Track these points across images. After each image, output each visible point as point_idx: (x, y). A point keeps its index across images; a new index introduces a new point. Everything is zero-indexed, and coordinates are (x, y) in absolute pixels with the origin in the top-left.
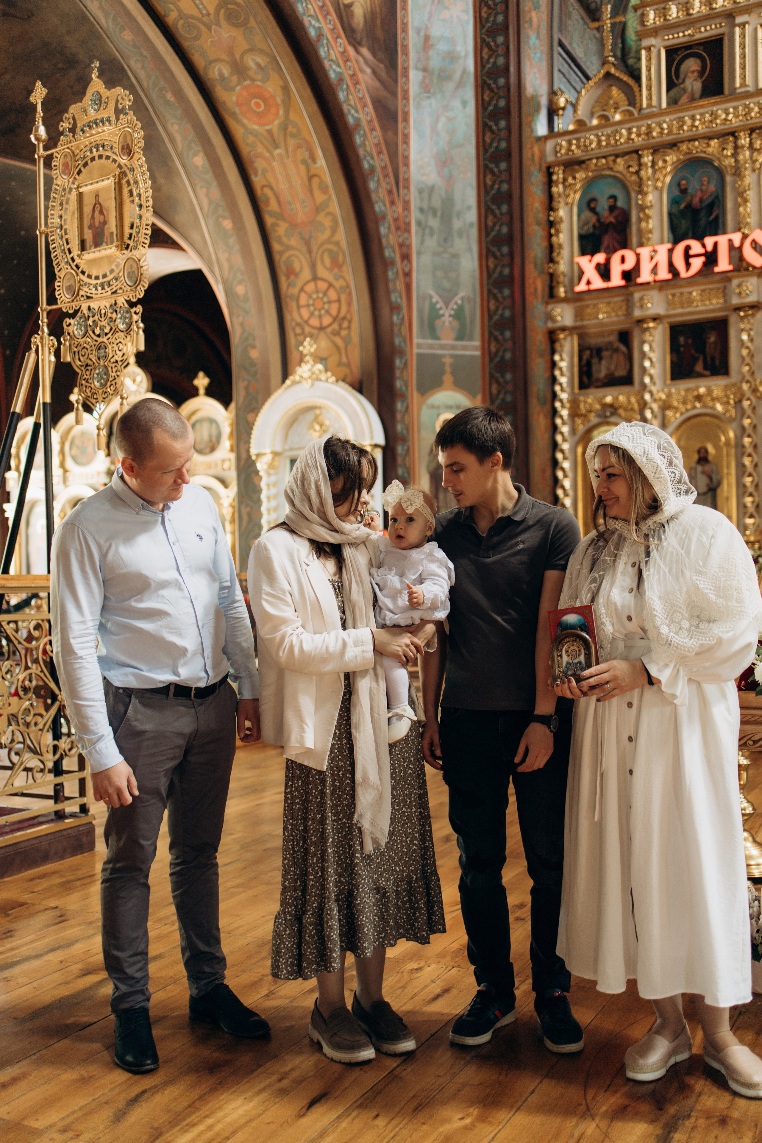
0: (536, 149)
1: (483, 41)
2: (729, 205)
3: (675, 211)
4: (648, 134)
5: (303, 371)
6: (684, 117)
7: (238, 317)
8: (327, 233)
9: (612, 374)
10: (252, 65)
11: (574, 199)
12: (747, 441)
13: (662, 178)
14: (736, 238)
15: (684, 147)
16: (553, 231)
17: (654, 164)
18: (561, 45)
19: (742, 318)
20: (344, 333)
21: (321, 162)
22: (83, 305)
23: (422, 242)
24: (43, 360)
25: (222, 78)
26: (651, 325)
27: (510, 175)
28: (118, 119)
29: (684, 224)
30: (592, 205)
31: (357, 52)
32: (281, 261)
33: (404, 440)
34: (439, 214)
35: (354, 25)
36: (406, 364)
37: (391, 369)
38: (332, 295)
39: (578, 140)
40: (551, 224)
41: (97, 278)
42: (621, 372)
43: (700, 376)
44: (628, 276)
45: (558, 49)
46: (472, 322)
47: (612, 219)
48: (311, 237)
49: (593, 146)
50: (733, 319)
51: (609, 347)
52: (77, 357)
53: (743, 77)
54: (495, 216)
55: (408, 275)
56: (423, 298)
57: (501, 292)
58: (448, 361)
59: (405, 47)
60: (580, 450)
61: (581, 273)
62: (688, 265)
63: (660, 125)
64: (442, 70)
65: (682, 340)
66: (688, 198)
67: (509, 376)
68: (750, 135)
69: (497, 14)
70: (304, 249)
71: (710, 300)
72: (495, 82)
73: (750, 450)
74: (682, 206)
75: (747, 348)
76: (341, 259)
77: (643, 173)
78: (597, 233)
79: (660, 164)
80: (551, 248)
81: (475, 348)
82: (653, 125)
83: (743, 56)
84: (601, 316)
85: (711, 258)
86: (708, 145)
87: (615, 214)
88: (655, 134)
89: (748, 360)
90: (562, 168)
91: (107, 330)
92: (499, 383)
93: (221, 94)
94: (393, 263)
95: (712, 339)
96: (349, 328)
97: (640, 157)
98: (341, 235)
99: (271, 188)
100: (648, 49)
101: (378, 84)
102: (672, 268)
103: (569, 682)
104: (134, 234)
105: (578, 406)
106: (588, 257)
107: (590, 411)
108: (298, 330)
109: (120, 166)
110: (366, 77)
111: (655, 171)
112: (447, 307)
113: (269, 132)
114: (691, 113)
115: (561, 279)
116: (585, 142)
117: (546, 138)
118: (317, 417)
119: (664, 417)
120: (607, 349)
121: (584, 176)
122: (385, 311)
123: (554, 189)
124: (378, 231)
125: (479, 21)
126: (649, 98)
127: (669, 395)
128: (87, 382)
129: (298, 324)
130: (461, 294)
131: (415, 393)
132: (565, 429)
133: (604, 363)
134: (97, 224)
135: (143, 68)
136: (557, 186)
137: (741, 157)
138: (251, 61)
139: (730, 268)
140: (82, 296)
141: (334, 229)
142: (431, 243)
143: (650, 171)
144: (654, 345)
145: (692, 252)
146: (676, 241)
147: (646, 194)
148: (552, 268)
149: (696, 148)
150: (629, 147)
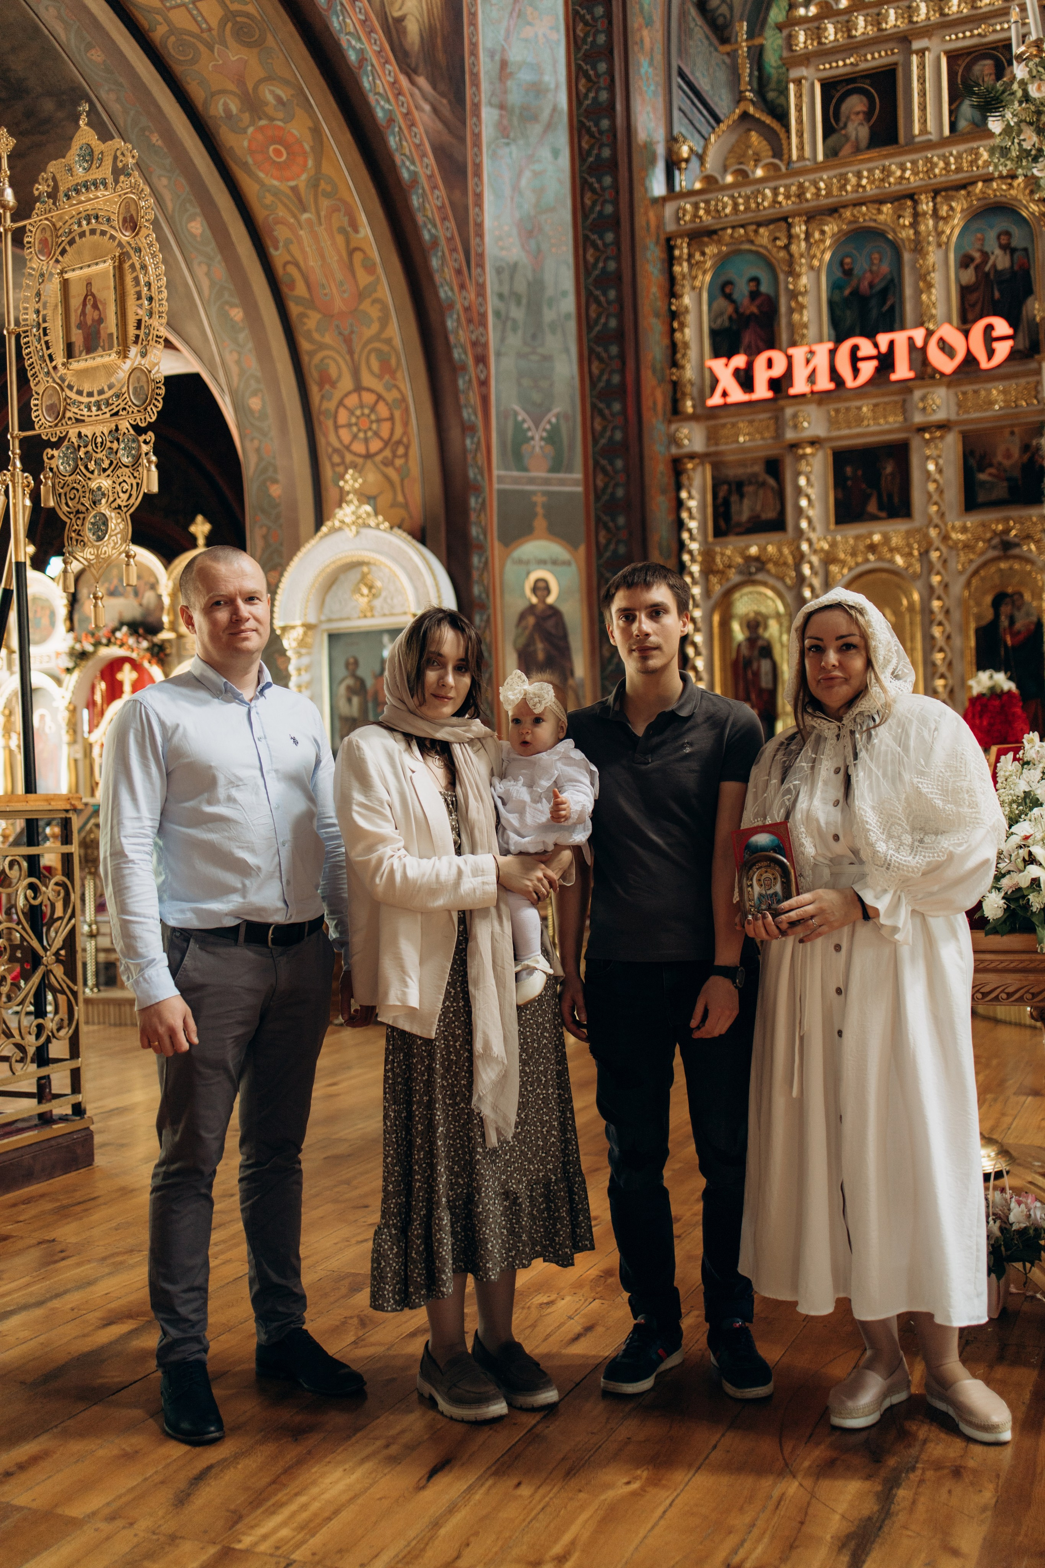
0: (652, 215)
1: (579, 68)
2: (908, 291)
3: (837, 298)
4: (800, 195)
5: (345, 513)
6: (847, 174)
7: (252, 440)
8: (375, 327)
9: (758, 517)
10: (270, 98)
11: (702, 283)
12: (936, 604)
13: (819, 255)
14: (919, 335)
15: (847, 214)
16: (676, 325)
17: (808, 236)
18: (681, 74)
19: (927, 442)
20: (399, 462)
21: (366, 230)
22: (71, 431)
23: (503, 339)
24: (14, 505)
25: (229, 115)
26: (808, 450)
27: (619, 249)
28: (116, 181)
29: (849, 317)
30: (728, 290)
31: (413, 82)
32: (311, 365)
33: (483, 607)
34: (524, 301)
35: (408, 47)
36: (483, 504)
37: (465, 511)
38: (383, 410)
39: (707, 202)
40: (673, 315)
41: (90, 394)
42: (770, 514)
43: (874, 518)
44: (778, 385)
45: (677, 80)
46: (572, 447)
47: (754, 309)
48: (352, 332)
49: (728, 210)
50: (916, 443)
51: (752, 480)
52: (63, 501)
53: (923, 122)
54: (599, 303)
55: (484, 383)
56: (504, 415)
57: (609, 406)
58: (539, 499)
59: (475, 76)
60: (716, 618)
61: (715, 381)
62: (856, 371)
63: (815, 184)
64: (525, 108)
65: (849, 470)
66: (854, 282)
67: (621, 520)
68: (934, 199)
69: (597, 32)
70: (344, 349)
71: (885, 417)
72: (597, 125)
73: (940, 617)
74: (847, 292)
75: (935, 481)
76: (393, 362)
77: (794, 248)
78: (735, 327)
79: (817, 235)
80: (673, 347)
81: (575, 483)
82: (807, 184)
83: (923, 93)
84: (741, 439)
85: (886, 362)
86: (880, 211)
87: (758, 302)
88: (808, 196)
89: (935, 498)
90: (686, 240)
91: (106, 465)
92: (608, 529)
93: (228, 138)
94: (464, 368)
95: (889, 469)
96: (406, 455)
97: (790, 226)
98: (394, 330)
99: (297, 265)
100: (798, 82)
101: (440, 126)
102: (834, 375)
103: (764, 917)
104: (142, 336)
105: (713, 560)
106: (723, 361)
107: (730, 567)
108: (336, 459)
109: (120, 244)
110: (424, 116)
111: (809, 246)
112: (537, 427)
113: (294, 189)
114: (855, 168)
115: (688, 389)
116: (717, 205)
117: (664, 200)
118: (364, 576)
119: (827, 574)
120: (750, 483)
121: (716, 251)
122: (454, 433)
123: (677, 269)
124: (443, 324)
125: (574, 42)
126: (801, 148)
127: (833, 544)
128: (79, 534)
129: (336, 450)
130: (556, 410)
131: (496, 544)
133: (746, 502)
134: (89, 322)
135: (118, 100)
136: (681, 265)
137: (922, 228)
138: (268, 94)
139: (911, 375)
140: (70, 419)
141: (384, 322)
142: (514, 340)
143: (803, 244)
144: (813, 478)
145: (861, 354)
146: (839, 339)
147: (798, 276)
148: (675, 374)
149: (863, 214)
150: (775, 212)
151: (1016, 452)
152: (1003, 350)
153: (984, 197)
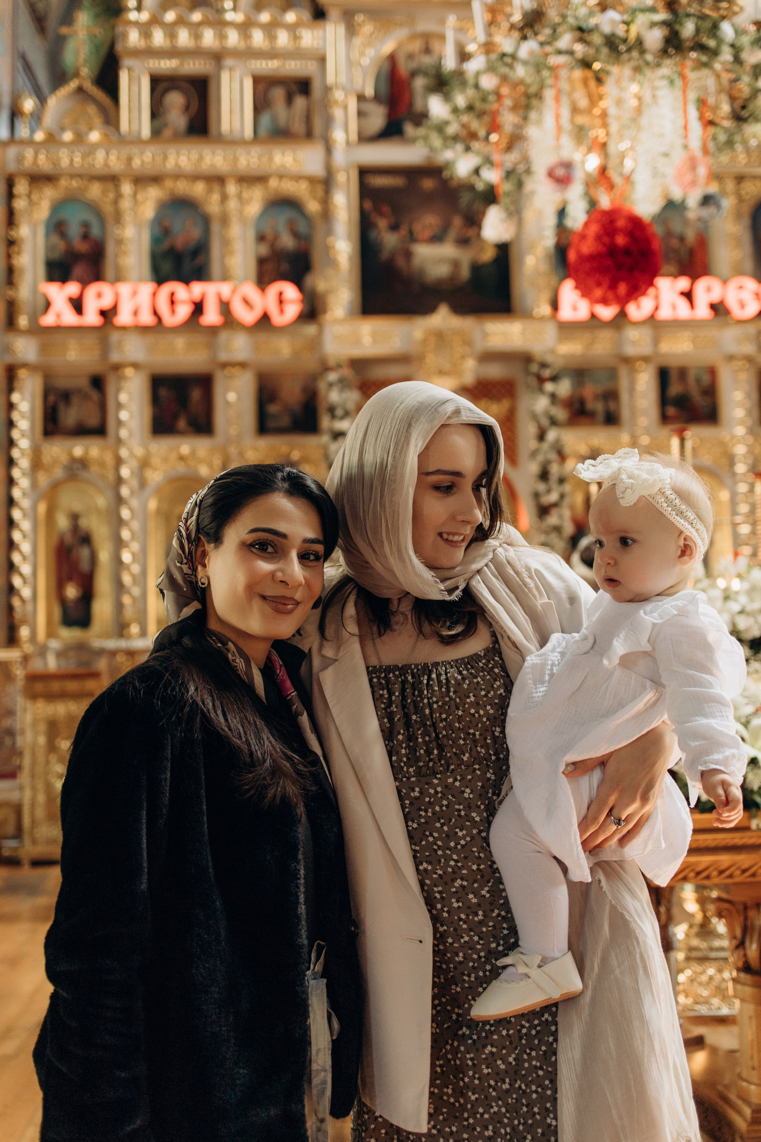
2: (215, 255)
3: (157, 250)
4: (130, 159)
9: (82, 422)
11: (39, 219)
14: (225, 289)
15: (167, 183)
16: (12, 251)
17: (134, 196)
19: (230, 377)
26: (129, 372)
29: (167, 267)
30: (63, 228)
39: (47, 151)
40: (11, 243)
42: (93, 421)
43: (182, 433)
44: (105, 315)
47: (84, 249)
50: (218, 376)
51: (79, 391)
60: (42, 508)
61: (48, 303)
62: (173, 312)
63: (141, 154)
65: (163, 393)
66: (171, 239)
68: (238, 184)
71: (195, 352)
74: (166, 246)
75: (234, 408)
77: (121, 204)
78: (66, 260)
80: (10, 270)
82: (135, 153)
83: (230, 101)
84: (70, 356)
85: (198, 308)
86: (194, 186)
87: (88, 242)
88: (135, 164)
89: (234, 421)
90: (26, 180)
95: (196, 395)
97: (118, 186)
100: (129, 69)
102: (155, 313)
105: (41, 456)
106: (57, 286)
107: (55, 463)
111: (135, 204)
114: (174, 150)
116: (55, 155)
117: (7, 142)
119: (143, 476)
120: (76, 394)
121: (52, 195)
123: (15, 204)
126: (130, 122)
127: (148, 453)
132: (24, 483)
133: (72, 409)
136: (19, 201)
137: (228, 206)
139: (219, 322)
143: (129, 202)
144: (134, 395)
145: (177, 298)
147: (123, 227)
148: (11, 293)
149: (182, 187)
150: (105, 172)
151: (297, 390)
152: (292, 310)
153: (276, 190)
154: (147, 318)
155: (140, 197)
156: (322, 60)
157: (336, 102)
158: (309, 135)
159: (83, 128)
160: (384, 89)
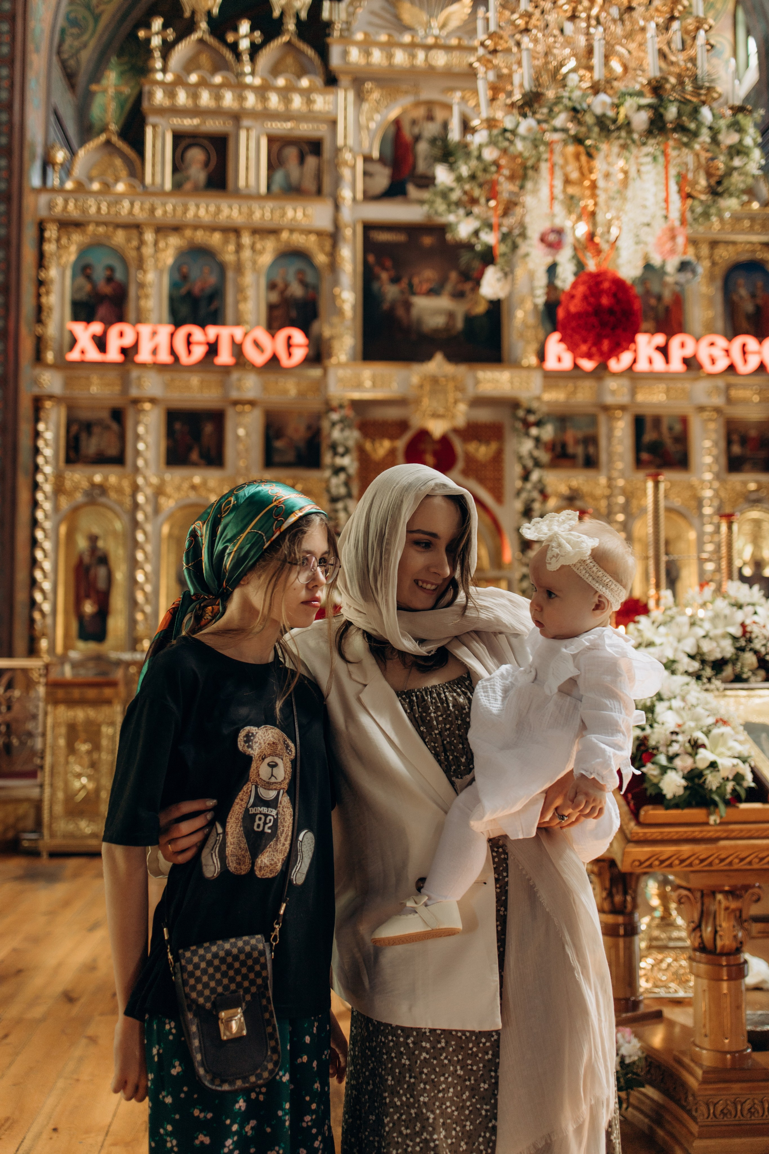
0: (32, 200)
2: (230, 299)
3: (175, 294)
4: (152, 210)
6: (188, 204)
9: (103, 452)
11: (67, 261)
13: (163, 259)
14: (238, 333)
15: (187, 233)
16: (42, 291)
17: (156, 243)
19: (240, 414)
26: (147, 406)
27: (9, 219)
29: (184, 310)
30: (88, 271)
39: (76, 200)
40: (41, 283)
42: (112, 451)
43: (194, 465)
44: (126, 353)
47: (108, 291)
49: (93, 210)
50: (230, 412)
51: (100, 422)
53: (246, 178)
60: (63, 529)
61: (74, 341)
62: (189, 352)
63: (163, 205)
65: (178, 426)
66: (189, 285)
68: (252, 236)
71: (209, 390)
74: (183, 291)
75: (244, 442)
77: (143, 250)
78: (91, 301)
80: (39, 309)
82: (156, 204)
83: (247, 159)
84: (93, 389)
85: (213, 349)
86: (211, 237)
87: (111, 286)
88: (157, 214)
89: (244, 455)
90: (56, 225)
95: (208, 429)
97: (141, 234)
102: (173, 352)
105: (63, 482)
106: (83, 325)
107: (76, 489)
111: (156, 251)
114: (195, 201)
115: (50, 343)
116: (83, 204)
117: (39, 190)
119: (156, 503)
120: (97, 425)
121: (80, 239)
123: (46, 247)
127: (162, 481)
132: (47, 506)
133: (93, 439)
136: (49, 244)
137: (242, 255)
139: (231, 362)
143: (151, 249)
144: (149, 428)
145: (193, 339)
146: (176, 325)
147: (145, 272)
148: (39, 330)
149: (200, 236)
150: (130, 220)
151: (302, 428)
152: (299, 354)
153: (288, 243)
154: (164, 357)
155: (162, 244)
156: (334, 123)
157: (346, 163)
158: (319, 192)
159: (110, 180)
160: (389, 151)
